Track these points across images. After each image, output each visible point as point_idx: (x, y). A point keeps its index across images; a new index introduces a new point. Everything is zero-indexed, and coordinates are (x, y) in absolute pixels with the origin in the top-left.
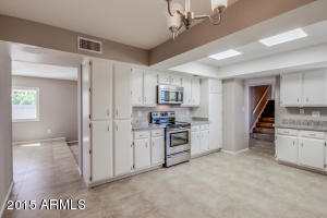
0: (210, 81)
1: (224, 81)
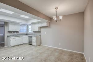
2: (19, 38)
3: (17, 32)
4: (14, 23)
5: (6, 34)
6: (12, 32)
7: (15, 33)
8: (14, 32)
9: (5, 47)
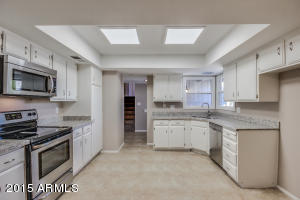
0: (92, 69)
1: (104, 73)
2: (178, 124)
6: (164, 106)
7: (172, 109)
8: (169, 104)
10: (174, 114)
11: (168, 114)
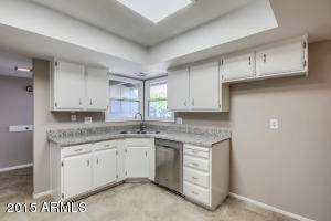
3: (97, 115)
4: (81, 64)
5: (42, 128)
6: (74, 118)
7: (88, 123)
8: (81, 115)
9: (35, 196)
10: (91, 132)
11: (81, 133)
